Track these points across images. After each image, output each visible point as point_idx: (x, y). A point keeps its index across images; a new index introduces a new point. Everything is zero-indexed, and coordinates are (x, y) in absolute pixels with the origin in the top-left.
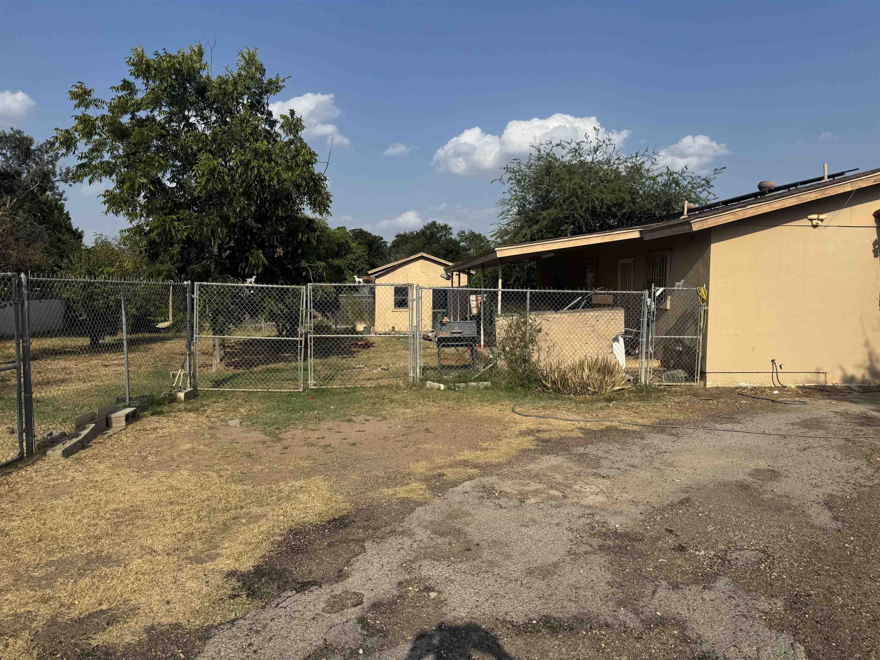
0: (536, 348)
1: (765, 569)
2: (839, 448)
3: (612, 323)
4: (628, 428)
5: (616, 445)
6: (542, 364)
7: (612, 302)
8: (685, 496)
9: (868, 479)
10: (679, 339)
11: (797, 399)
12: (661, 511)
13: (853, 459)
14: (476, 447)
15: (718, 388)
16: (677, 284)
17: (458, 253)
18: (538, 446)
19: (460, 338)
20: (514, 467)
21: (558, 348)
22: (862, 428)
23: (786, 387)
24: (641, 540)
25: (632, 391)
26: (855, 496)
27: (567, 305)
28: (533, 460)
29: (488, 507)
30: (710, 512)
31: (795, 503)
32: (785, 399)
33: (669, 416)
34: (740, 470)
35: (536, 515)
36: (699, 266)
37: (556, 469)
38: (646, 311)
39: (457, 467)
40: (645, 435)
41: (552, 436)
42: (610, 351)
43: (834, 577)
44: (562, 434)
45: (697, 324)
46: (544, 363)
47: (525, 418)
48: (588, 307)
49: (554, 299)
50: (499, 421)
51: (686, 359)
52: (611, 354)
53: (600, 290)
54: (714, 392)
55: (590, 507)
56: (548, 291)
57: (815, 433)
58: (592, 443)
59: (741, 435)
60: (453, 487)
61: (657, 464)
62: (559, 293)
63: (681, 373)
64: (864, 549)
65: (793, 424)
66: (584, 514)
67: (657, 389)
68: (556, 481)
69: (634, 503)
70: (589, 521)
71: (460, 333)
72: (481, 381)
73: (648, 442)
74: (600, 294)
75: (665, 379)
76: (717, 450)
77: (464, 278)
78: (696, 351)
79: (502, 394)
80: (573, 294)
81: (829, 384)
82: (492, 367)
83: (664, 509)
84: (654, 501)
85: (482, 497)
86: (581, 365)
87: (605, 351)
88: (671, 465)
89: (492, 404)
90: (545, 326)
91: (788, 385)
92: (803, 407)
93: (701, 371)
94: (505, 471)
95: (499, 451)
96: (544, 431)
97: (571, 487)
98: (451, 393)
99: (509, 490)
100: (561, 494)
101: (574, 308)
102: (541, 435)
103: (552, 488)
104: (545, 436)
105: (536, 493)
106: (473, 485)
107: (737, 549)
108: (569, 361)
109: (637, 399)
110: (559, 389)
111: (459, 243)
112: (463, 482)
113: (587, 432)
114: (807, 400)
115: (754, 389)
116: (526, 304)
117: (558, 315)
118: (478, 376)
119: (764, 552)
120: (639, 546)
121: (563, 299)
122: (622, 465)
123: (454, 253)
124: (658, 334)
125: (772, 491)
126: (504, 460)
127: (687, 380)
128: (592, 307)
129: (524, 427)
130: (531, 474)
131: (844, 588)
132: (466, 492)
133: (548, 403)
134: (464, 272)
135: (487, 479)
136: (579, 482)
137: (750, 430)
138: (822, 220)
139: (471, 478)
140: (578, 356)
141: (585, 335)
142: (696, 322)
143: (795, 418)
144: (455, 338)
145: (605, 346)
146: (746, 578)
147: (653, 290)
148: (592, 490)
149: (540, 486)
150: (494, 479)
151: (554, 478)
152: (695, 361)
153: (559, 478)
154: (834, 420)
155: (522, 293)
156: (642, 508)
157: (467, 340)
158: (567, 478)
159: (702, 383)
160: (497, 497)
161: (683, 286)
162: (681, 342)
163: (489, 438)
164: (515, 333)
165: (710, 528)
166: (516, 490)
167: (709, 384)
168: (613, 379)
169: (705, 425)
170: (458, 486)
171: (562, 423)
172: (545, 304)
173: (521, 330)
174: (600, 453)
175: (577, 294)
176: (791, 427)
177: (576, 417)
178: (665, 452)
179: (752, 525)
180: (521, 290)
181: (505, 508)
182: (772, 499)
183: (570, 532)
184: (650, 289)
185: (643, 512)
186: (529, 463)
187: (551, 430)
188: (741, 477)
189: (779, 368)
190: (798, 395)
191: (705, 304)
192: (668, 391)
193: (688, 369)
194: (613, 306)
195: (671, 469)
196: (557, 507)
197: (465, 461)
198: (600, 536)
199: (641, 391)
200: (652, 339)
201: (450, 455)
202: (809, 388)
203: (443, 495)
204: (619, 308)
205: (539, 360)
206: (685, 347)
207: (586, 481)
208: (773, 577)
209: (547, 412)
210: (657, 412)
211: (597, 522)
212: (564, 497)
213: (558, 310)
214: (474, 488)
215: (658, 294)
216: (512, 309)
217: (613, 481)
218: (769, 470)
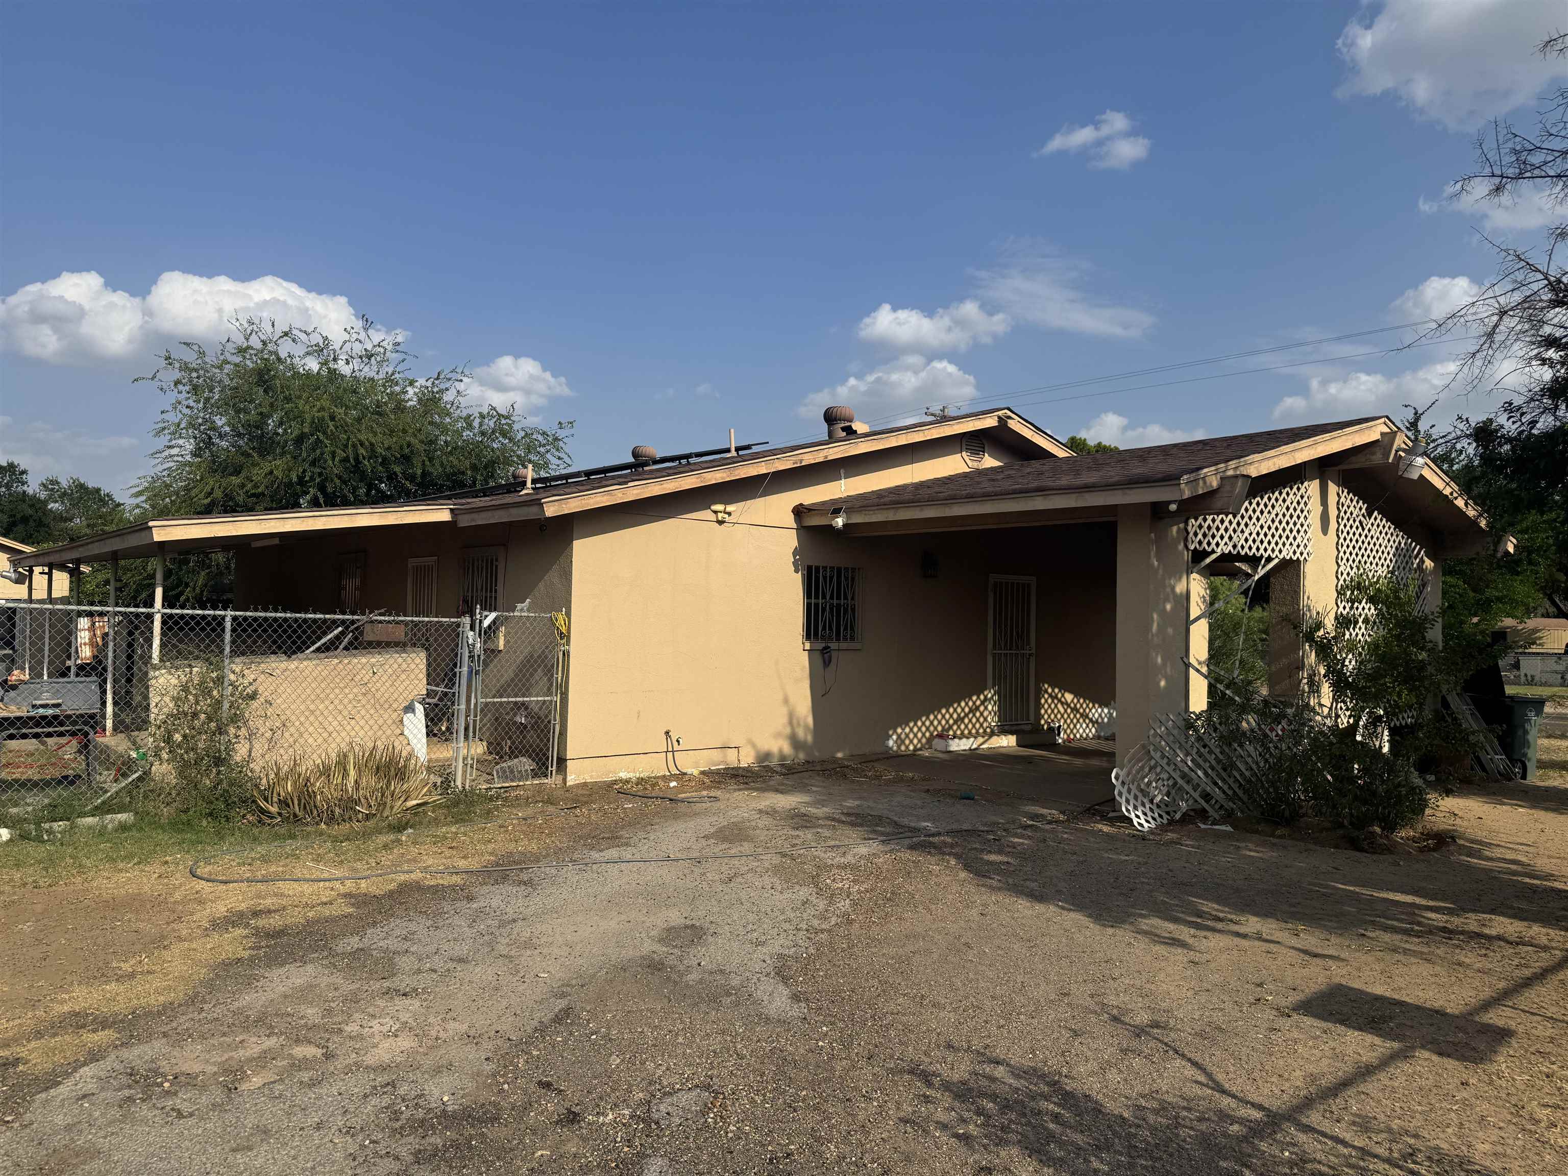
0: (243, 732)
1: (716, 1123)
2: (777, 870)
3: (403, 676)
4: (441, 882)
5: (422, 920)
6: (256, 766)
7: (402, 638)
8: (561, 1004)
9: (823, 918)
10: (523, 704)
11: (705, 793)
12: (523, 1045)
13: (797, 887)
14: (103, 975)
15: (585, 784)
16: (519, 606)
17: (40, 524)
18: (260, 948)
19: (55, 717)
20: (206, 1007)
21: (292, 730)
22: (797, 833)
23: (685, 774)
24: (495, 1119)
25: (440, 806)
26: (812, 950)
27: (314, 643)
28: (249, 982)
29: (145, 1121)
30: (608, 1028)
31: (736, 981)
32: (688, 795)
33: (512, 846)
34: (643, 935)
35: (267, 1115)
36: (553, 576)
37: (305, 994)
38: (467, 654)
39: (55, 1035)
40: (474, 890)
41: (289, 921)
42: (398, 732)
43: (816, 1108)
44: (311, 914)
45: (552, 675)
46: (261, 763)
47: (223, 887)
48: (356, 648)
49: (285, 631)
50: (159, 903)
51: (531, 737)
52: (401, 738)
53: (381, 615)
54: (580, 792)
55: (383, 1068)
56: (273, 615)
57: (739, 849)
58: (374, 924)
59: (634, 867)
60: (47, 1089)
61: (502, 949)
62: (296, 620)
63: (525, 764)
64: (843, 1045)
65: (706, 837)
66: (375, 1087)
67: (485, 797)
68: (306, 1025)
69: (471, 1038)
70: (386, 1100)
71: (57, 706)
72: (108, 812)
73: (482, 904)
74: (381, 622)
75: (499, 777)
76: (601, 901)
77: (62, 583)
78: (549, 722)
79: (162, 837)
80: (325, 621)
81: (744, 764)
82: (140, 779)
83: (529, 1041)
84: (506, 1025)
85: (130, 1099)
86: (342, 763)
87: (389, 732)
88: (529, 945)
89: (139, 863)
90: (265, 687)
91: (689, 771)
92: (716, 805)
93: (558, 758)
94: (183, 1022)
95: (166, 975)
96: (269, 912)
97: (341, 1031)
98: (30, 847)
99: (196, 1068)
100: (319, 1052)
101: (326, 648)
102: (261, 922)
103: (298, 1041)
104: (275, 922)
105: (263, 1060)
106: (102, 1074)
107: (665, 1094)
108: (315, 756)
109: (449, 819)
110: (295, 815)
111: (45, 503)
112: (75, 1070)
113: (360, 900)
114: (718, 793)
115: (640, 781)
116: (223, 641)
117: (293, 665)
118: (103, 803)
119: (707, 1087)
120: (492, 1132)
121: (304, 632)
122: (438, 962)
123: (32, 523)
124: (486, 697)
125: (699, 964)
126: (178, 995)
127: (535, 775)
128: (365, 648)
129: (221, 909)
130: (248, 1017)
131: (833, 1126)
132: (85, 1096)
133: (273, 848)
134: (62, 567)
135: (136, 1051)
136: (357, 1016)
137: (646, 857)
138: (729, 514)
139: (94, 1056)
140: (333, 745)
141: (350, 702)
142: (549, 671)
143: (708, 826)
144: (44, 718)
145: (390, 722)
146: (689, 1149)
147: (478, 617)
148: (385, 1029)
149: (272, 1042)
150: (158, 1046)
151: (302, 1018)
152: (548, 740)
153: (312, 1013)
154: (761, 824)
155: (215, 618)
156: (488, 1045)
157: (74, 723)
158: (329, 1012)
159: (560, 777)
160: (168, 1092)
161: (528, 611)
162: (526, 708)
163: (138, 947)
164: (197, 703)
165: (615, 1061)
166: (214, 1064)
167: (571, 780)
168: (405, 786)
169: (575, 856)
170: (60, 1083)
171: (307, 888)
172: (265, 642)
173: (212, 697)
174: (392, 943)
175: (334, 621)
176: (704, 842)
177: (338, 873)
178: (514, 921)
179: (680, 1040)
180: (211, 612)
181: (191, 1115)
182: (701, 981)
183: (348, 1138)
184: (472, 615)
185: (490, 1055)
186: (240, 991)
187: (284, 908)
188: (648, 947)
189: (675, 744)
190: (703, 786)
191: (565, 640)
192: (505, 798)
193: (537, 755)
194: (405, 645)
195: (529, 953)
196: (313, 1084)
197: (77, 1014)
198: (413, 1129)
199: (456, 804)
200: (476, 704)
201: (33, 1005)
202: (718, 772)
203: (19, 1115)
204: (416, 649)
205: (250, 758)
206: (532, 717)
207: (371, 1010)
208: (730, 1135)
209: (273, 869)
210: (490, 841)
211: (403, 1100)
212: (329, 1056)
213: (294, 653)
214: (104, 1082)
215: (486, 623)
216: (191, 653)
217: (425, 1000)
218: (686, 927)
